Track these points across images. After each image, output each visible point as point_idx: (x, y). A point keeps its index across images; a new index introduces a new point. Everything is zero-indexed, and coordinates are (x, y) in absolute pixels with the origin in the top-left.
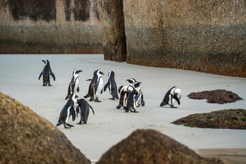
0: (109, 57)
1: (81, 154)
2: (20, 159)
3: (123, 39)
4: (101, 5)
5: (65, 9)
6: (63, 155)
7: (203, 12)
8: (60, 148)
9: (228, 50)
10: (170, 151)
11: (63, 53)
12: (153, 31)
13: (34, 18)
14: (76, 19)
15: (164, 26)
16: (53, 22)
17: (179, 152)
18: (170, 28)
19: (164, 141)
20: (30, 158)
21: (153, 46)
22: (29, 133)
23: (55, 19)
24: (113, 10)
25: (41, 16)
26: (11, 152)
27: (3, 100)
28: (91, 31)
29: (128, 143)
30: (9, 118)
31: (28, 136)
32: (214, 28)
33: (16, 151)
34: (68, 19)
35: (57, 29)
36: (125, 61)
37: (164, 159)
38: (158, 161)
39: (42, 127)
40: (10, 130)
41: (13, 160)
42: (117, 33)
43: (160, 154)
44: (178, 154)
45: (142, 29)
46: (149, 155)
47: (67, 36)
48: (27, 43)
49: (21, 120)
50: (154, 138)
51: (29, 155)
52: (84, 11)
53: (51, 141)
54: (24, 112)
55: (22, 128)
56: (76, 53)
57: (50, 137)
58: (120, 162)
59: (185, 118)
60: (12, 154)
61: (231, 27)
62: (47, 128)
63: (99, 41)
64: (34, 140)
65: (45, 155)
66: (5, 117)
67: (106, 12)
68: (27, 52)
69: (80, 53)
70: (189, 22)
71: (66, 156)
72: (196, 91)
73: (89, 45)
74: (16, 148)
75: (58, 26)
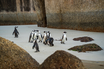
0: (39, 25)
1: (36, 61)
2: (14, 63)
3: (45, 18)
4: (36, 5)
5: (20, 6)
6: (29, 61)
7: (77, 6)
8: (28, 59)
9: (88, 21)
10: (70, 58)
11: (20, 25)
12: (57, 14)
13: (7, 11)
14: (25, 10)
15: (62, 12)
16: (15, 12)
17: (73, 58)
18: (64, 13)
19: (67, 54)
20: (17, 62)
21: (57, 20)
22: (17, 53)
23: (16, 11)
24: (41, 7)
25: (10, 10)
26: (10, 60)
27: (6, 41)
28: (32, 15)
29: (54, 56)
30: (9, 48)
31: (16, 54)
32: (82, 13)
33: (12, 60)
34: (22, 10)
35: (17, 15)
36: (46, 27)
37: (67, 61)
38: (65, 61)
39: (21, 51)
40: (9, 52)
41: (11, 63)
42: (43, 16)
43: (66, 59)
44: (73, 59)
45: (53, 14)
46: (62, 60)
47: (21, 18)
48: (5, 21)
49: (13, 49)
50: (63, 54)
51: (17, 61)
52: (28, 7)
53: (25, 56)
54: (14, 45)
55: (14, 51)
56: (25, 25)
57: (24, 54)
58: (51, 62)
59: (73, 48)
60: (11, 61)
61: (88, 12)
62: (23, 52)
63: (35, 19)
64: (18, 56)
65: (23, 61)
66: (8, 48)
67: (38, 7)
68: (5, 25)
69: (27, 24)
70: (72, 11)
71: (31, 61)
72: (76, 37)
73: (31, 21)
74: (12, 59)
75: (17, 14)
